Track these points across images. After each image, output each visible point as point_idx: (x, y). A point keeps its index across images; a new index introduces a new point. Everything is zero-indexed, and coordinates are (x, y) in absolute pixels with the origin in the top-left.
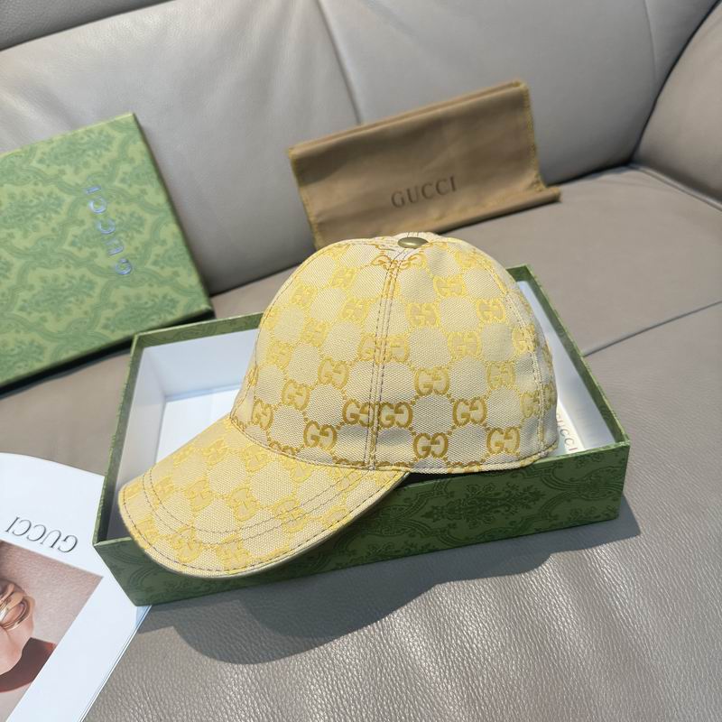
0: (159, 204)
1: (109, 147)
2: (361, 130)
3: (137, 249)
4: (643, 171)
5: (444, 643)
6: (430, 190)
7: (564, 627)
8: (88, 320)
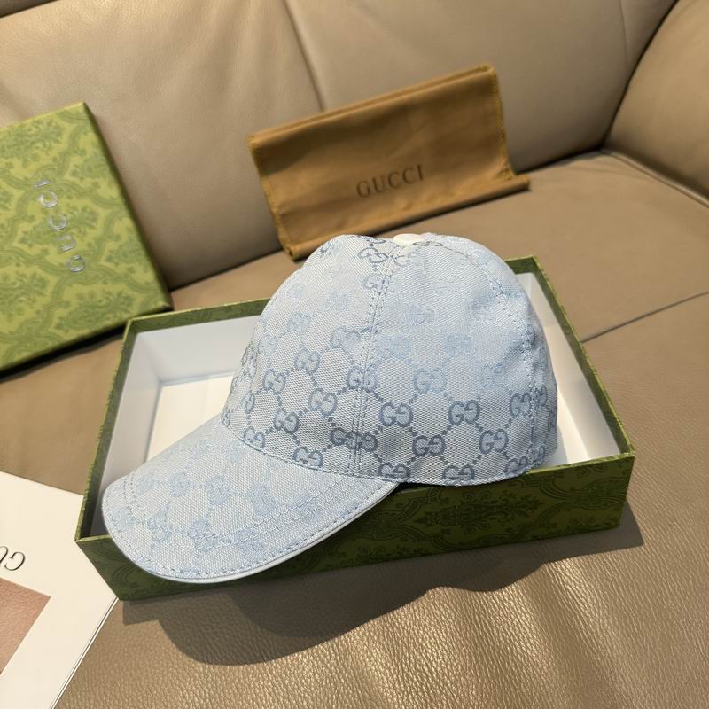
0: (113, 198)
1: (59, 138)
3: (89, 245)
4: (615, 157)
5: (402, 667)
6: (397, 179)
7: (527, 647)
8: (40, 320)
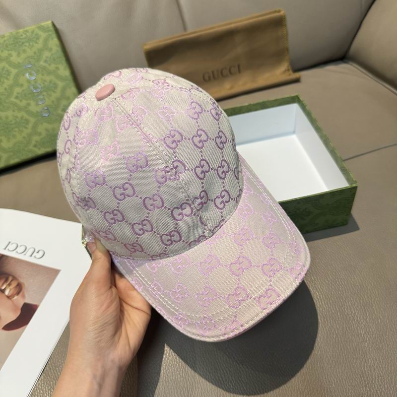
0: (66, 76)
1: (38, 41)
2: (186, 35)
3: (53, 102)
4: (351, 65)
6: (226, 72)
8: (25, 142)
